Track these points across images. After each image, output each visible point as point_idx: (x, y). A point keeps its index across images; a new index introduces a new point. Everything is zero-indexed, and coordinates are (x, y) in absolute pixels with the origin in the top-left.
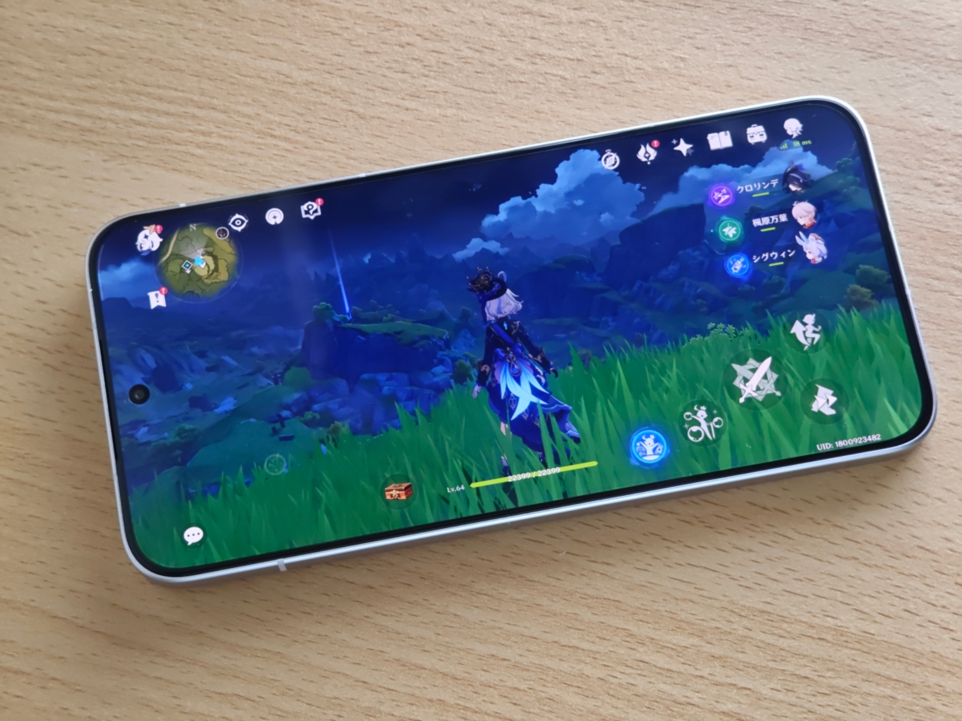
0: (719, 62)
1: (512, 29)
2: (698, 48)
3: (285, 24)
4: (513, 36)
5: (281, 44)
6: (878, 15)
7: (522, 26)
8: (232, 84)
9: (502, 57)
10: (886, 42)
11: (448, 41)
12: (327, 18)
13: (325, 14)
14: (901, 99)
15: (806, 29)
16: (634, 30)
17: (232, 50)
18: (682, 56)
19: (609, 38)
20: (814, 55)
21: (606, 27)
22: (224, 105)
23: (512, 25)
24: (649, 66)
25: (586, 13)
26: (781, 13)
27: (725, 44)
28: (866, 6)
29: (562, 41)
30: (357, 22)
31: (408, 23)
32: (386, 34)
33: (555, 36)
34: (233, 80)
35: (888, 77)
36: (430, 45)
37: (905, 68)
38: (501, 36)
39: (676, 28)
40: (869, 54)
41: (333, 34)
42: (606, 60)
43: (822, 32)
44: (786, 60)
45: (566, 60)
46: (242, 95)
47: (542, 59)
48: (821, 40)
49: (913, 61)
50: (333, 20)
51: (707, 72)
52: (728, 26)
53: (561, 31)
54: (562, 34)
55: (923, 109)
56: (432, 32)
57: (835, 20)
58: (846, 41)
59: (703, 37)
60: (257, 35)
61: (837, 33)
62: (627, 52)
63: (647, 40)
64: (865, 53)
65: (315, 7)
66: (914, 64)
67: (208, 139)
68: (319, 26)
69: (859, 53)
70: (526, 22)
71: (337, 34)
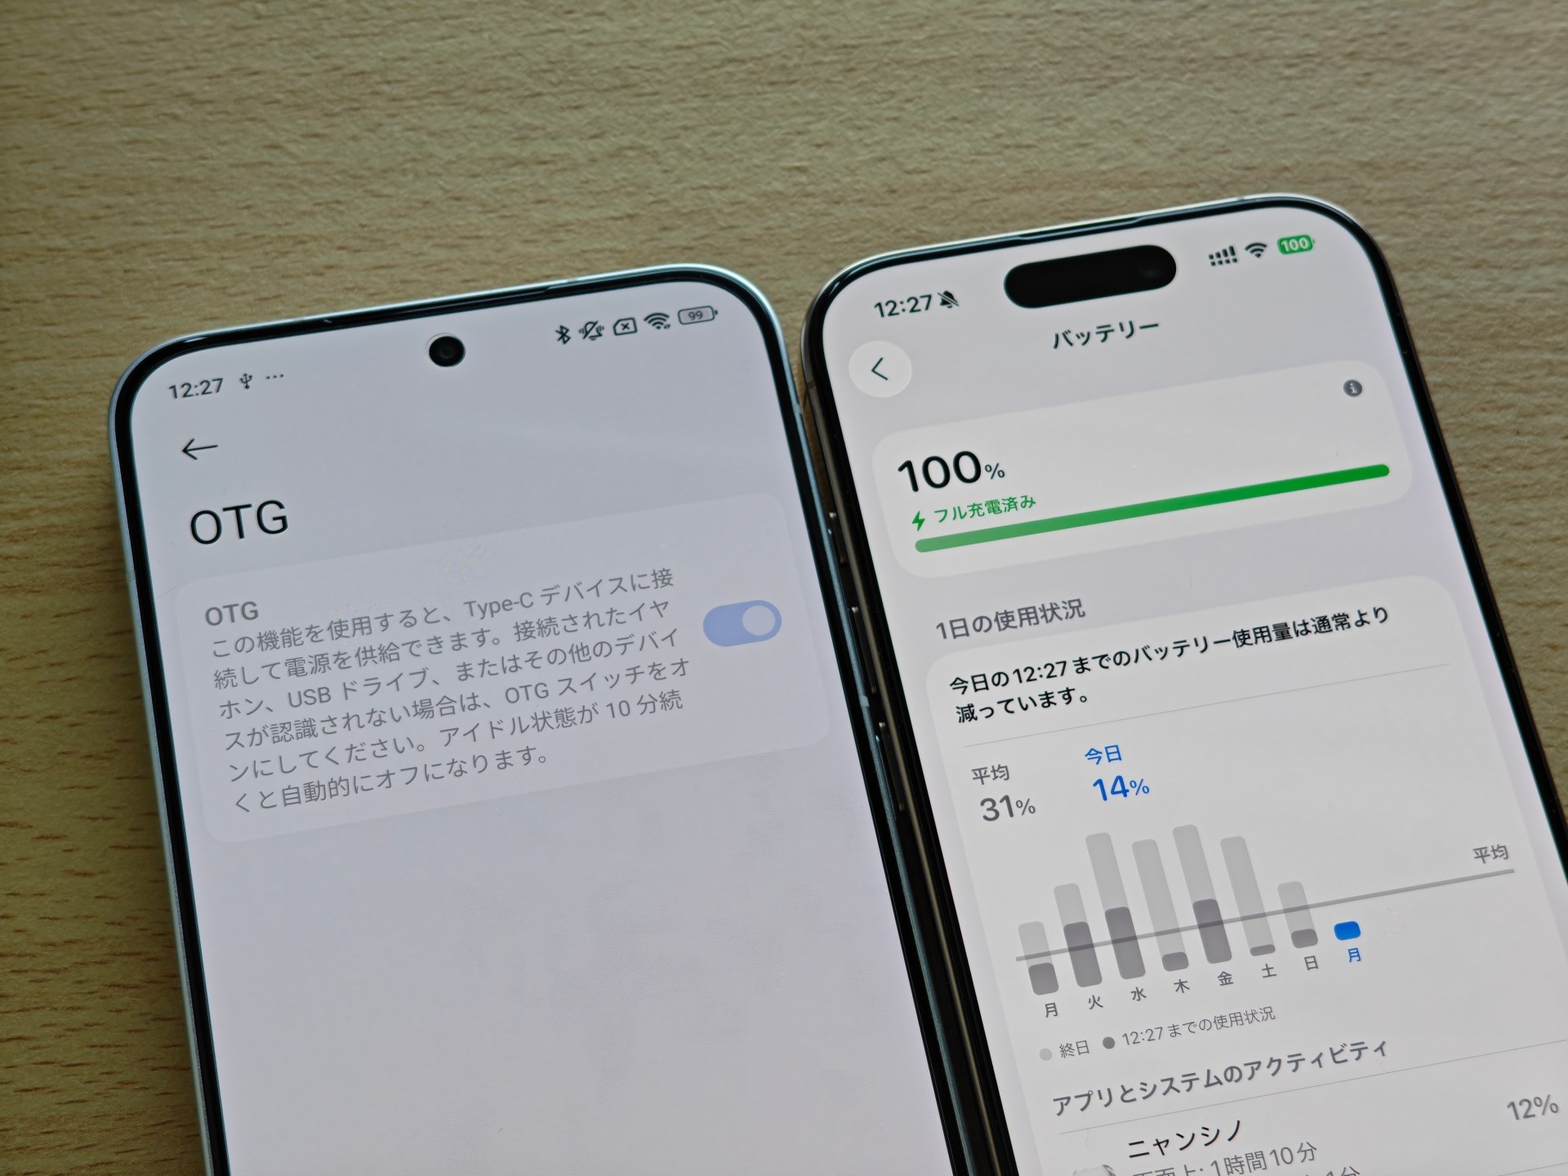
0: (861, 158)
1: (498, 197)
2: (819, 146)
3: (97, 292)
4: (505, 206)
5: (101, 327)
6: (1082, 20)
7: (513, 186)
8: (37, 417)
9: (499, 246)
10: (1114, 58)
11: (396, 244)
12: (169, 263)
13: (163, 256)
14: (1172, 138)
15: (980, 72)
16: (703, 145)
17: (16, 361)
18: (797, 164)
19: (666, 168)
20: (1008, 108)
21: (655, 152)
22: (35, 457)
23: (496, 190)
24: (751, 195)
25: (614, 139)
26: (930, 57)
27: (860, 128)
28: (1058, 12)
29: (591, 192)
30: (226, 254)
31: (315, 233)
32: (283, 261)
33: (576, 188)
34: (36, 411)
35: (1138, 109)
36: (368, 259)
37: (1158, 89)
38: (485, 213)
39: (771, 125)
40: (1095, 84)
41: (190, 286)
42: (676, 203)
43: (1006, 69)
44: (967, 126)
45: (610, 222)
46: (63, 431)
47: (569, 231)
48: (1009, 83)
49: (1166, 75)
50: (181, 263)
51: (848, 179)
52: (854, 99)
53: (582, 179)
54: (587, 182)
55: (1210, 144)
56: (363, 238)
57: (1020, 45)
58: (1050, 73)
59: (820, 126)
60: (52, 324)
61: (1030, 65)
62: (706, 183)
63: (731, 155)
64: (1087, 83)
65: (141, 251)
66: (1169, 79)
67: (26, 523)
68: (158, 279)
69: (1077, 86)
70: (518, 179)
71: (196, 285)
